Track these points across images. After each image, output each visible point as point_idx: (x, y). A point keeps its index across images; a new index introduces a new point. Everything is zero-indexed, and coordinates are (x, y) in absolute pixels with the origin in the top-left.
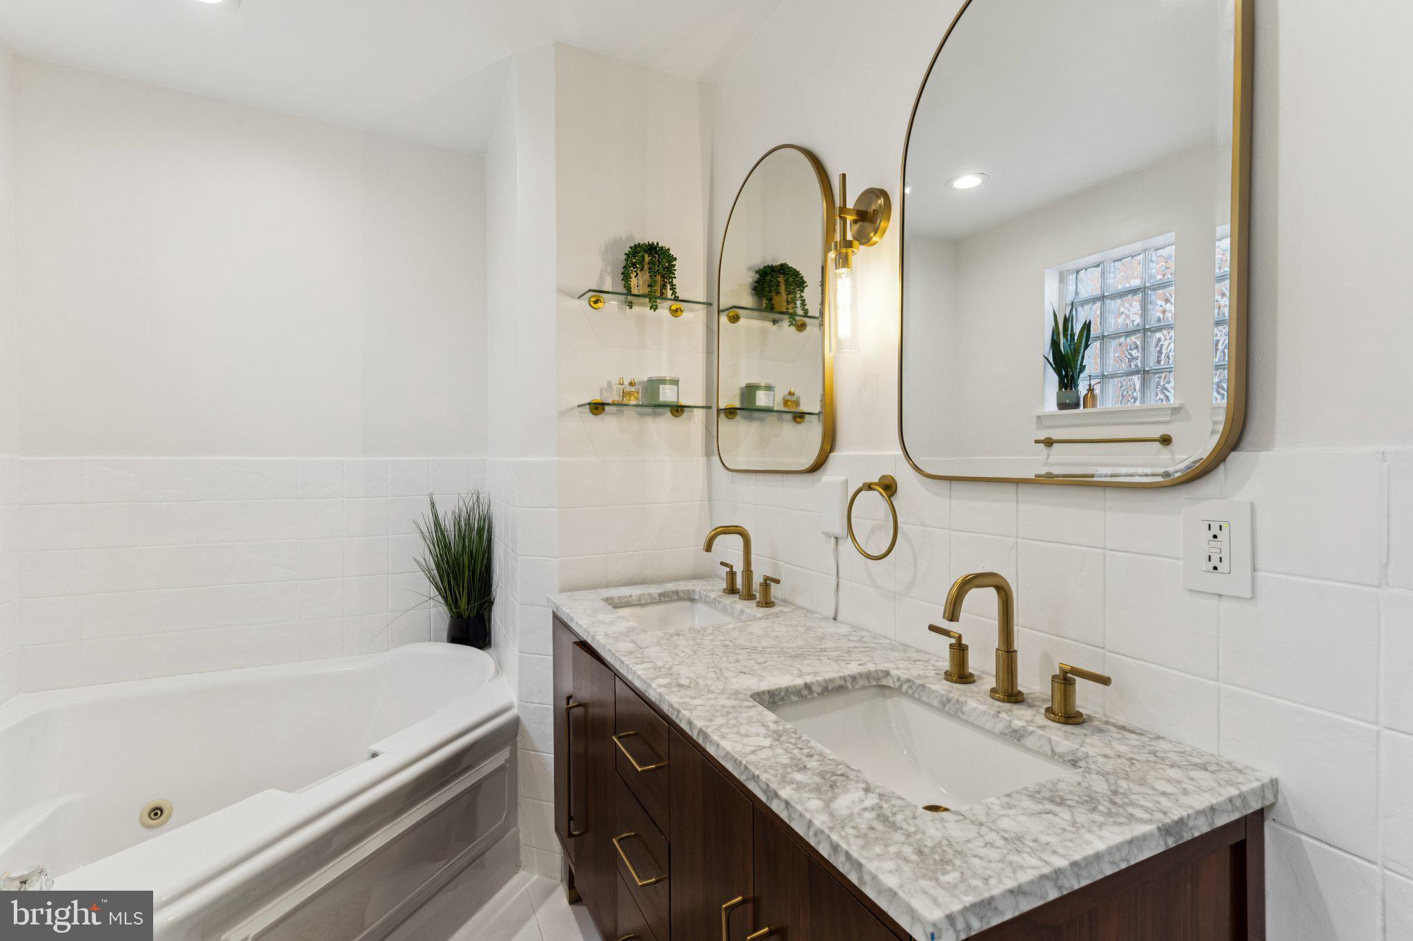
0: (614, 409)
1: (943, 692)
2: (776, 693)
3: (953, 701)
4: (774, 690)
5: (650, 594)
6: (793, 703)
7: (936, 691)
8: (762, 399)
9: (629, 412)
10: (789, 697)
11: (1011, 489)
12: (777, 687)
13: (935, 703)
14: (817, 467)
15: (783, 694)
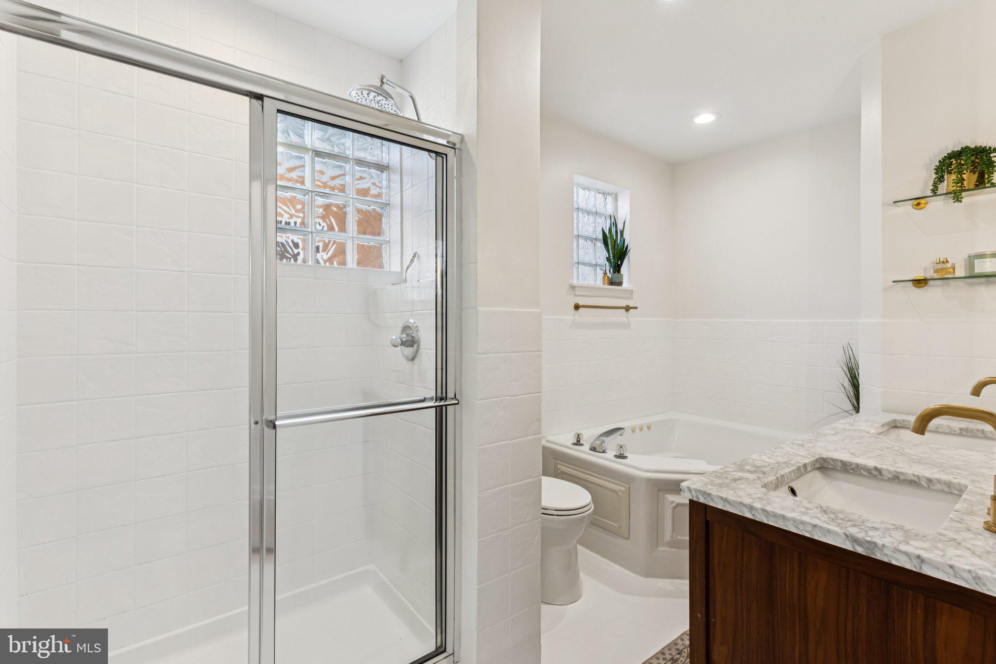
0: (937, 282)
10: (859, 470)
15: (854, 466)
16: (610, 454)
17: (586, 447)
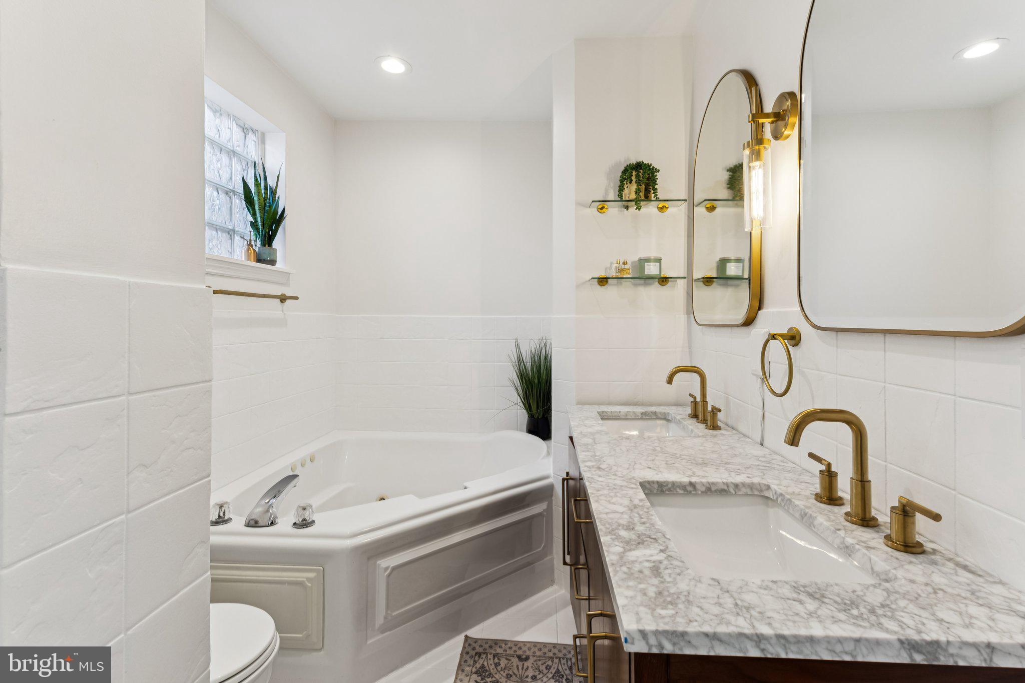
0: (615, 281)
1: (802, 507)
2: (664, 484)
3: (808, 515)
4: (662, 482)
5: (634, 412)
6: (678, 494)
7: (798, 506)
8: (732, 270)
9: (627, 284)
10: (675, 489)
11: (880, 337)
12: (665, 480)
13: (797, 515)
14: (749, 322)
15: (670, 486)
16: (285, 524)
17: (238, 523)
